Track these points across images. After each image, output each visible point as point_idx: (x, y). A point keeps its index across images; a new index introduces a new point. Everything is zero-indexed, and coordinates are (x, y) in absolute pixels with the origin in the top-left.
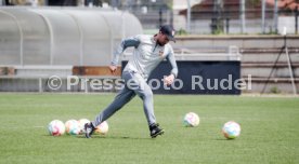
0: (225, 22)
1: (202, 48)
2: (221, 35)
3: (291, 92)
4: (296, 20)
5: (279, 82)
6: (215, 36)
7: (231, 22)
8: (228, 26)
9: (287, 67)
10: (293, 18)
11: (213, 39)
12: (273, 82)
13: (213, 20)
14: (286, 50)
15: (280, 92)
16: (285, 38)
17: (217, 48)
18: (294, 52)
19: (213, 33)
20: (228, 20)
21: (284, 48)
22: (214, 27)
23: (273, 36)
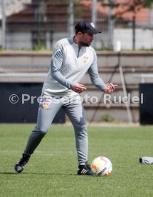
0: (48, 35)
1: (20, 67)
2: (43, 51)
3: (126, 121)
4: (134, 33)
5: (112, 108)
6: (34, 52)
7: (55, 35)
8: (51, 41)
9: (122, 89)
10: (130, 31)
11: (33, 56)
12: (104, 108)
13: (33, 33)
14: (121, 69)
15: (112, 120)
16: (119, 55)
17: (37, 67)
18: (131, 72)
19: (34, 49)
20: (52, 32)
21: (117, 67)
22: (35, 41)
23: (105, 52)
